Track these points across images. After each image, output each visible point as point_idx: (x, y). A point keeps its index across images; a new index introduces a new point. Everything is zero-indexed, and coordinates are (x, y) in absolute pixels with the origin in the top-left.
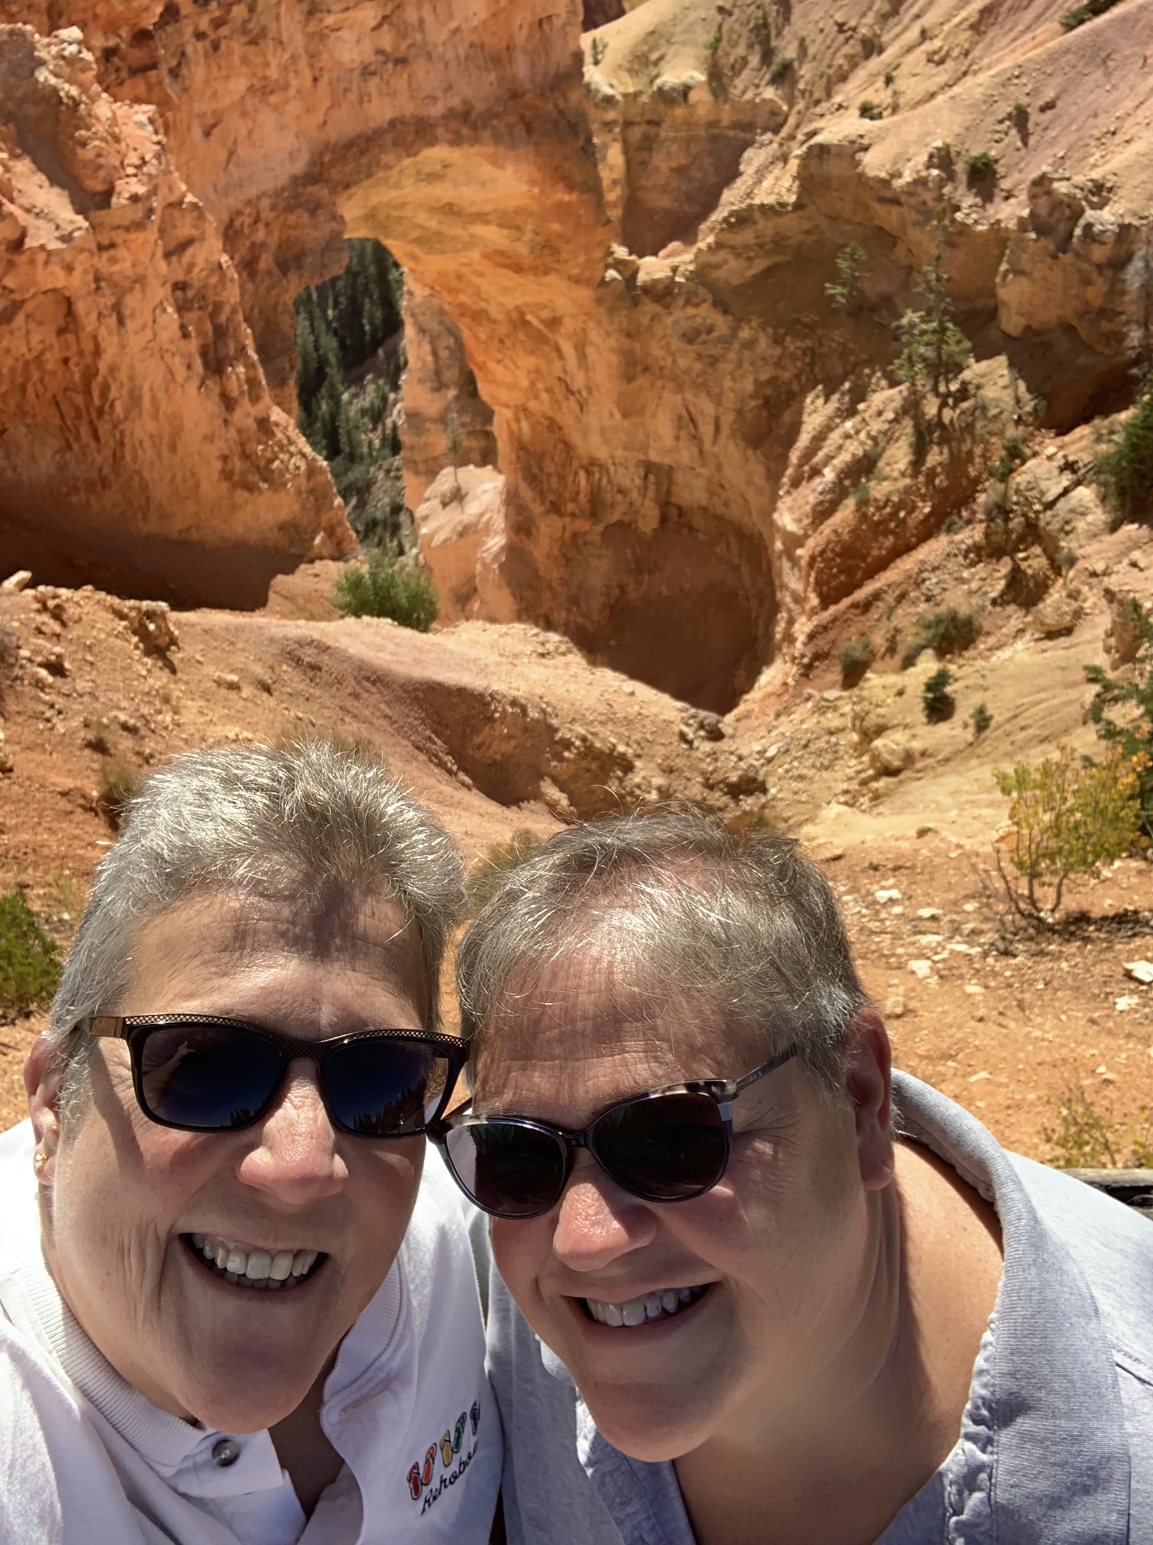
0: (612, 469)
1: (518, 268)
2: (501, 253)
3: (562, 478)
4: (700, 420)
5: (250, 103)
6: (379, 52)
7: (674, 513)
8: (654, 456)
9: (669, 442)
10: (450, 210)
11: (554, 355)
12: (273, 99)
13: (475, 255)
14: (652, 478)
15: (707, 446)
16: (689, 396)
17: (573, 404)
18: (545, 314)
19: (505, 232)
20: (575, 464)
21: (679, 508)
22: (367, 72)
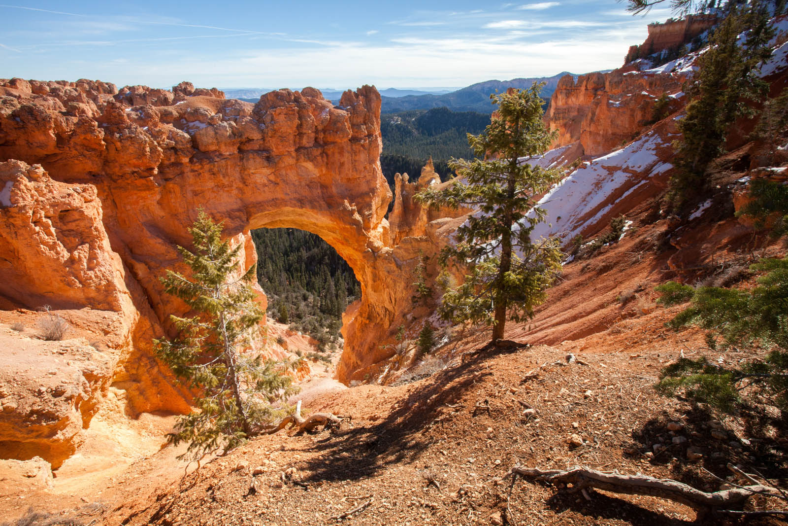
0: (375, 307)
5: (215, 189)
6: (270, 181)
8: (385, 306)
12: (226, 189)
14: (387, 313)
22: (265, 185)
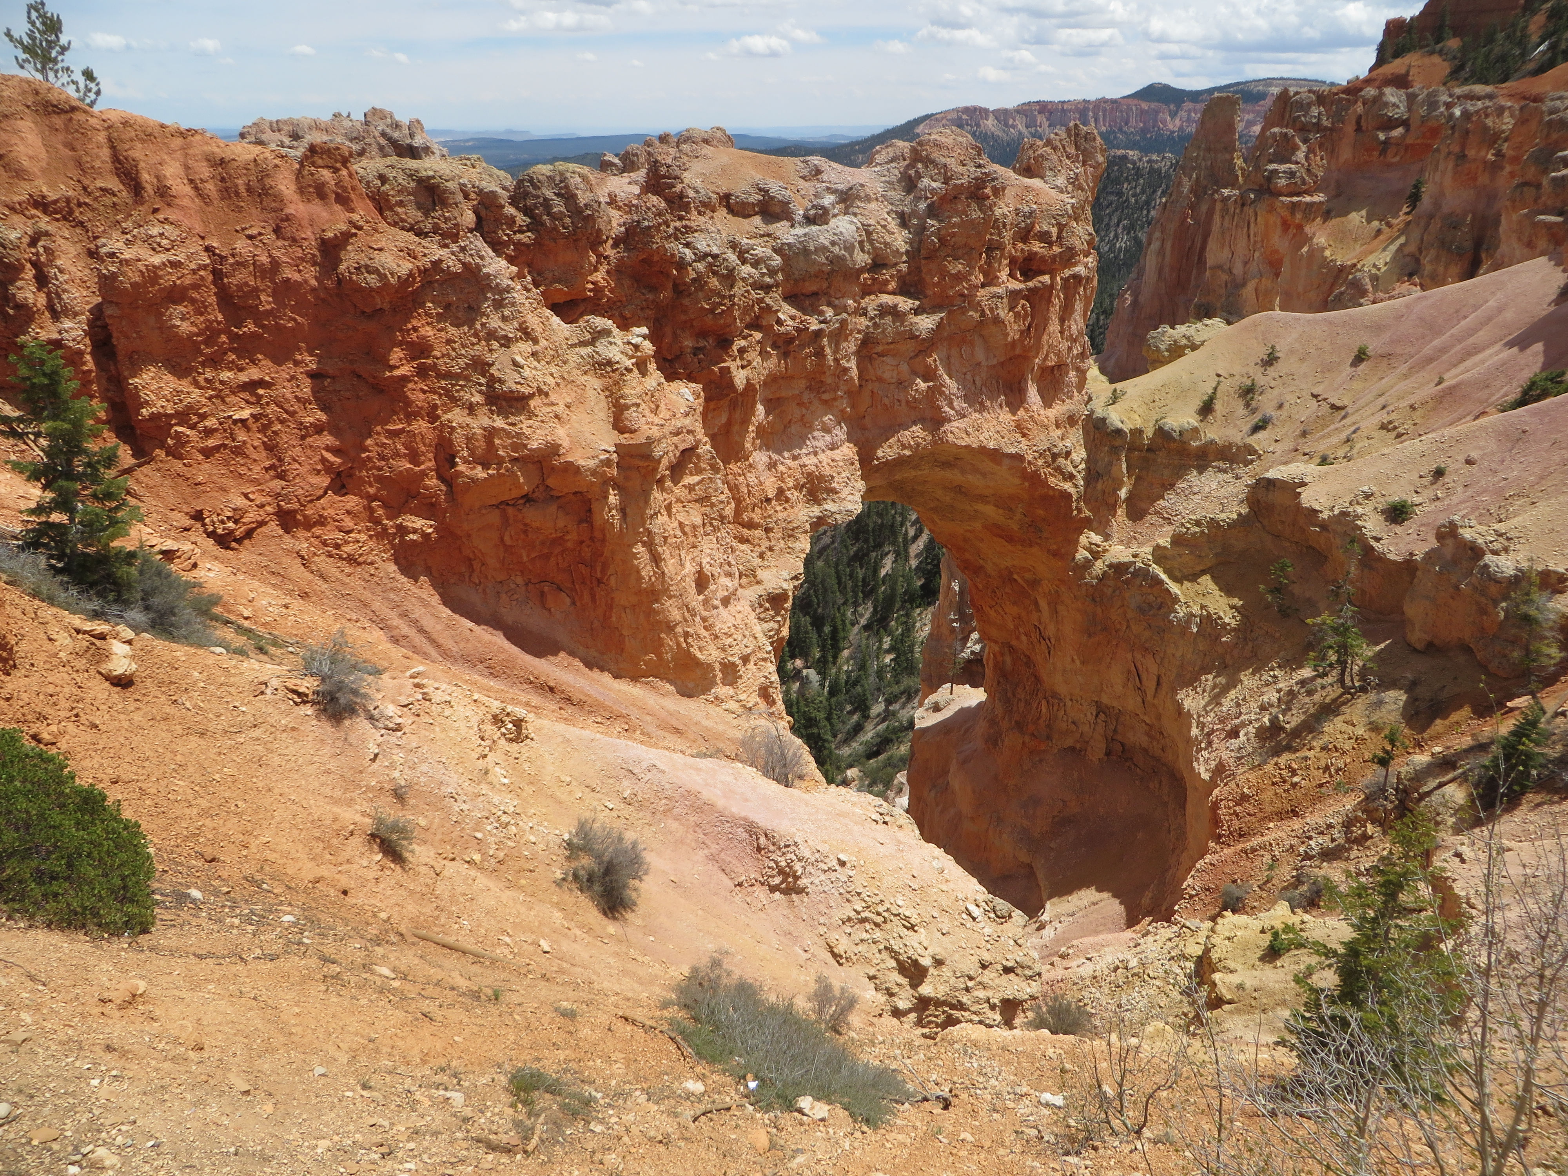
0: (1069, 703)
1: (1010, 539)
2: (998, 526)
3: (1028, 703)
4: (1144, 676)
5: (806, 397)
7: (1118, 748)
8: (1105, 700)
9: (1119, 689)
10: (959, 490)
11: (1032, 607)
12: (825, 397)
13: (978, 525)
14: (1102, 715)
15: (1149, 698)
16: (1138, 656)
17: (1044, 647)
18: (1028, 576)
19: (1001, 511)
20: (1040, 695)
21: (1123, 744)
